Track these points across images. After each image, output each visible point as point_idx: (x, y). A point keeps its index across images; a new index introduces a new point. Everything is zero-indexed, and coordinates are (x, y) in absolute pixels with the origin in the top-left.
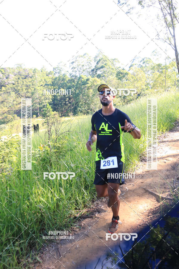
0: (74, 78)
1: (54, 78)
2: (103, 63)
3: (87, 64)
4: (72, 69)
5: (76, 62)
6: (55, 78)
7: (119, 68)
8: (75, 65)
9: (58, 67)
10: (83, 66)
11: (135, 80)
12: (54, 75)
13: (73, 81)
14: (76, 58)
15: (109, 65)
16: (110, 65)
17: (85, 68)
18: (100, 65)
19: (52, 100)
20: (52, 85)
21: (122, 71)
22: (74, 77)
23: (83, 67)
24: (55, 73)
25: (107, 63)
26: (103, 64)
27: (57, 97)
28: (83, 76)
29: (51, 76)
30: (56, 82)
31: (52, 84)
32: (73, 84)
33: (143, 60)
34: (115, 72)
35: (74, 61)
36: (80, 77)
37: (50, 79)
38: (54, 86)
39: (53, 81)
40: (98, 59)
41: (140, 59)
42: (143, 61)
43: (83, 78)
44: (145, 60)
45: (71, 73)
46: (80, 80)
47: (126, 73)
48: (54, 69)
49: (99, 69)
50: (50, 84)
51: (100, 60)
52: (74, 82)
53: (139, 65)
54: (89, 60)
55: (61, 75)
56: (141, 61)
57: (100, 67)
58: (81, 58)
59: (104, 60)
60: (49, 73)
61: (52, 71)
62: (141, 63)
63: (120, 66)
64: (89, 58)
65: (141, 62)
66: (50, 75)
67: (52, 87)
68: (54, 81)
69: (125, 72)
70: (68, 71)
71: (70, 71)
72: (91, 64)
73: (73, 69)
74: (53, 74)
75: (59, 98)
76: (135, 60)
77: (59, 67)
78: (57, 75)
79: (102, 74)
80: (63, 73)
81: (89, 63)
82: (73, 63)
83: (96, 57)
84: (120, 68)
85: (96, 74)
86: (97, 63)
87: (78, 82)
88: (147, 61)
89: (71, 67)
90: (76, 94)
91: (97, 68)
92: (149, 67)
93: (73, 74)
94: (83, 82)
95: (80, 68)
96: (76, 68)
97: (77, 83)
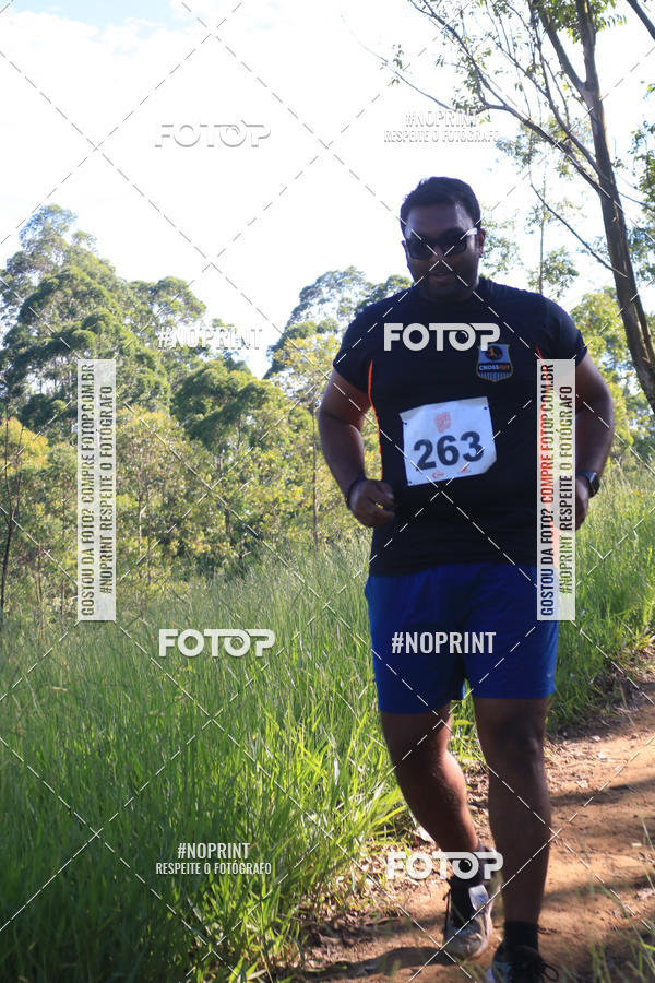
2: (73, 313)
7: (194, 352)
15: (117, 331)
16: (127, 333)
18: (51, 322)
21: (220, 376)
25: (102, 310)
26: (70, 323)
34: (165, 383)
40: (34, 278)
47: (250, 388)
49: (41, 355)
51: (46, 290)
57: (48, 340)
59: (82, 288)
69: (241, 380)
79: (61, 396)
83: (19, 265)
84: (201, 356)
85: (19, 392)
86: (26, 316)
91: (23, 350)
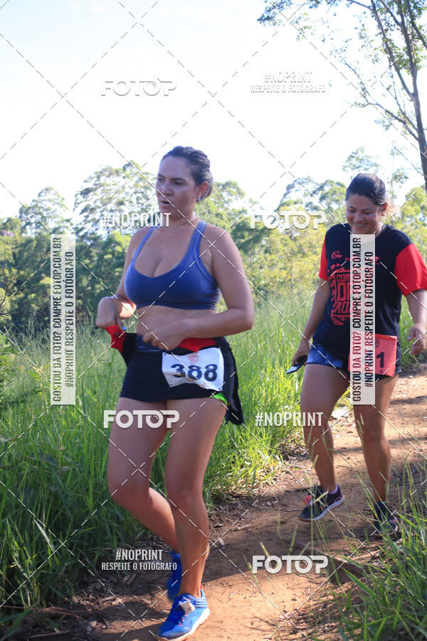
0: (89, 243)
1: (20, 240)
3: (134, 196)
4: (83, 211)
5: (99, 191)
6: (24, 241)
7: (240, 213)
8: (92, 200)
9: (36, 206)
10: (121, 203)
11: (293, 254)
12: (22, 232)
13: (86, 254)
14: (99, 177)
17: (126, 209)
19: (13, 316)
20: (15, 266)
22: (89, 239)
23: (122, 207)
24: (24, 223)
27: (30, 306)
28: (119, 238)
29: (10, 235)
30: (25, 254)
31: (12, 260)
32: (87, 261)
33: (321, 188)
35: (90, 185)
36: (111, 241)
37: (7, 243)
38: (20, 269)
39: (17, 251)
41: (311, 187)
42: (320, 193)
43: (119, 244)
44: (327, 189)
45: (80, 227)
46: (110, 250)
48: (21, 212)
50: (7, 261)
52: (88, 255)
53: (307, 206)
54: (141, 184)
55: (45, 234)
56: (314, 192)
58: (114, 178)
60: (4, 224)
61: (14, 218)
62: (315, 200)
63: (246, 208)
64: (141, 179)
65: (315, 195)
66: (9, 232)
67: (14, 271)
68: (21, 253)
70: (68, 221)
71: (78, 219)
72: (148, 199)
73: (85, 214)
74: (19, 227)
75: (36, 308)
76: (292, 190)
77: (39, 205)
78: (31, 233)
80: (51, 225)
81: (140, 195)
82: (86, 192)
87: (101, 257)
88: (334, 193)
89: (82, 206)
90: (93, 296)
92: (340, 212)
93: (85, 231)
94: (118, 258)
95: (112, 211)
96: (98, 210)
97: (98, 260)
